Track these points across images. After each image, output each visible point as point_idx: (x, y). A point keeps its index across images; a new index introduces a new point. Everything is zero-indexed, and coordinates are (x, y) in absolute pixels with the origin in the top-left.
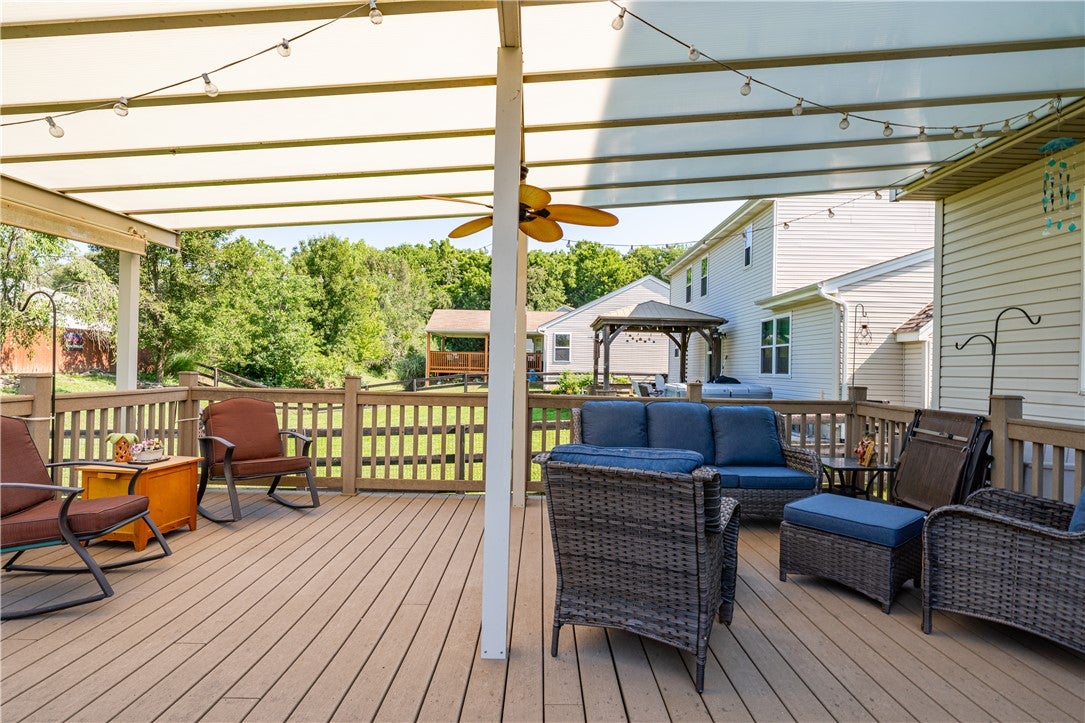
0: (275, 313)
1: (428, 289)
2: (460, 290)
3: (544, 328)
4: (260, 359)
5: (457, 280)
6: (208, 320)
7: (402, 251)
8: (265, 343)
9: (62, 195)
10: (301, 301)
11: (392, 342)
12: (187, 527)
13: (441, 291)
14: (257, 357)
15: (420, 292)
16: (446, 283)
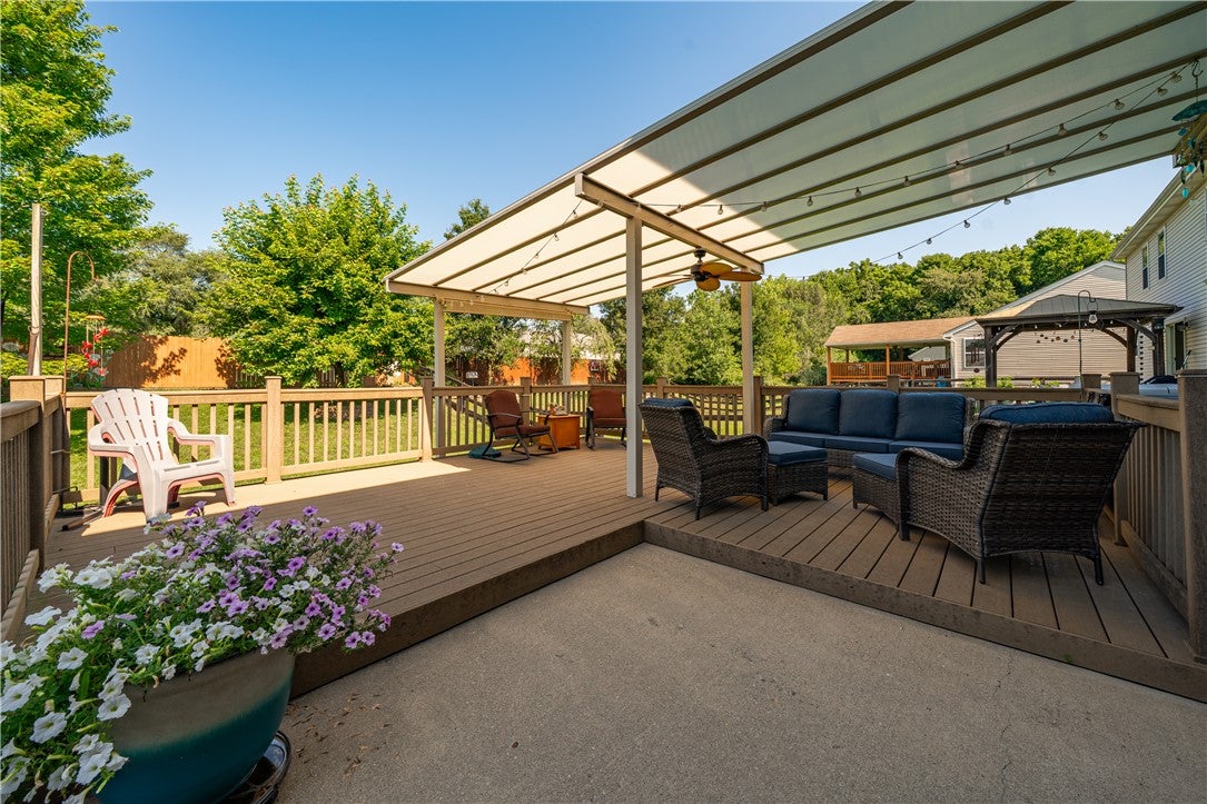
0: (705, 341)
1: (844, 308)
2: (880, 305)
3: (951, 334)
4: (697, 374)
5: (878, 296)
6: (659, 350)
7: (821, 278)
8: (700, 363)
9: (537, 300)
10: (725, 331)
11: (809, 356)
13: (860, 308)
14: (695, 373)
15: (837, 312)
16: (865, 300)
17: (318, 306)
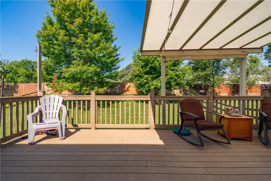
9: (221, 49)
12: (248, 139)
17: (152, 72)
